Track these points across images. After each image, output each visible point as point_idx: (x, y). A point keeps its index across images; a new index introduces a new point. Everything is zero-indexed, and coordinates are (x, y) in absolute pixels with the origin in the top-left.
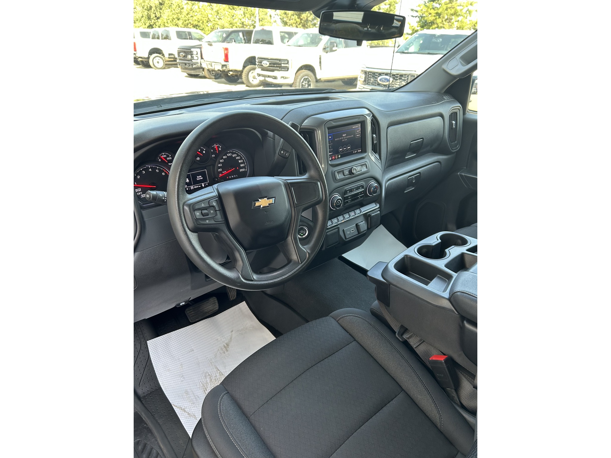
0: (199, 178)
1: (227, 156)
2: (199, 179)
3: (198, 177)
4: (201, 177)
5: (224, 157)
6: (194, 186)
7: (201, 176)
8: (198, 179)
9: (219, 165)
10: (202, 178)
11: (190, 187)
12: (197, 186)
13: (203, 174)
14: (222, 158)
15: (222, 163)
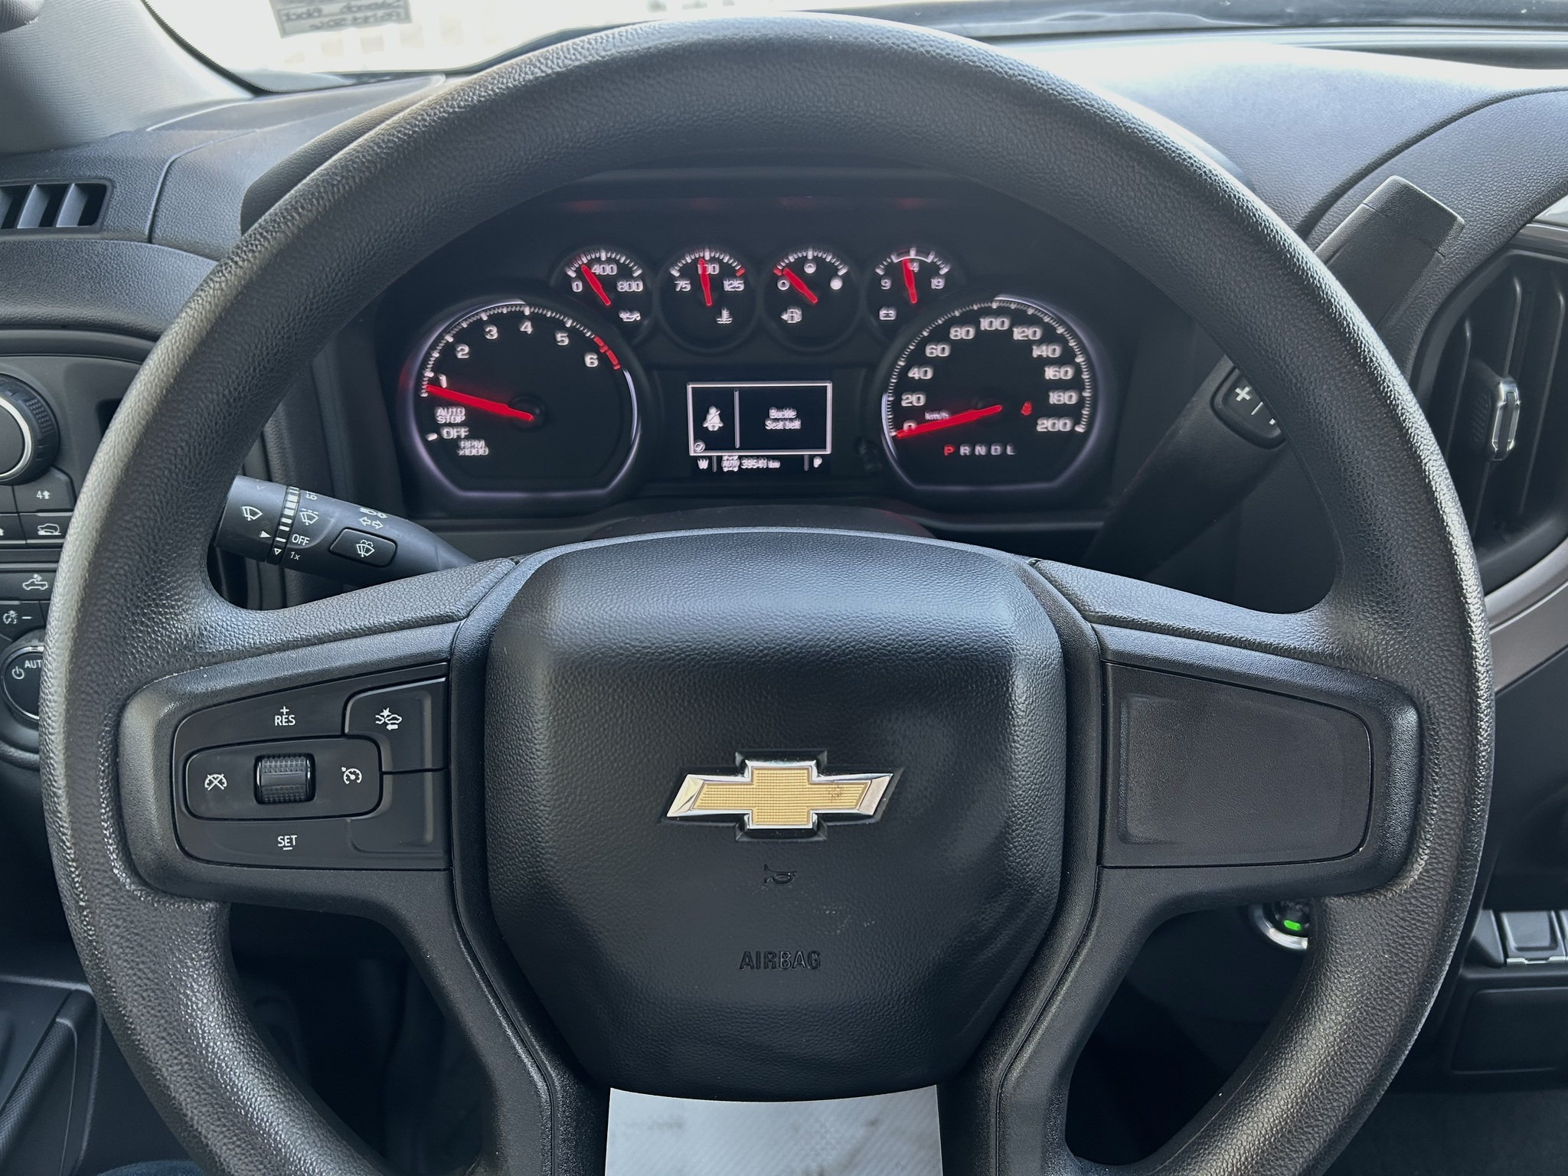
0: (783, 419)
1: (977, 325)
2: (780, 426)
3: (774, 413)
4: (791, 420)
5: (959, 333)
6: (740, 458)
7: (790, 413)
8: (770, 425)
9: (915, 373)
10: (796, 425)
11: (720, 459)
12: (758, 457)
13: (809, 406)
14: (940, 335)
15: (934, 362)
